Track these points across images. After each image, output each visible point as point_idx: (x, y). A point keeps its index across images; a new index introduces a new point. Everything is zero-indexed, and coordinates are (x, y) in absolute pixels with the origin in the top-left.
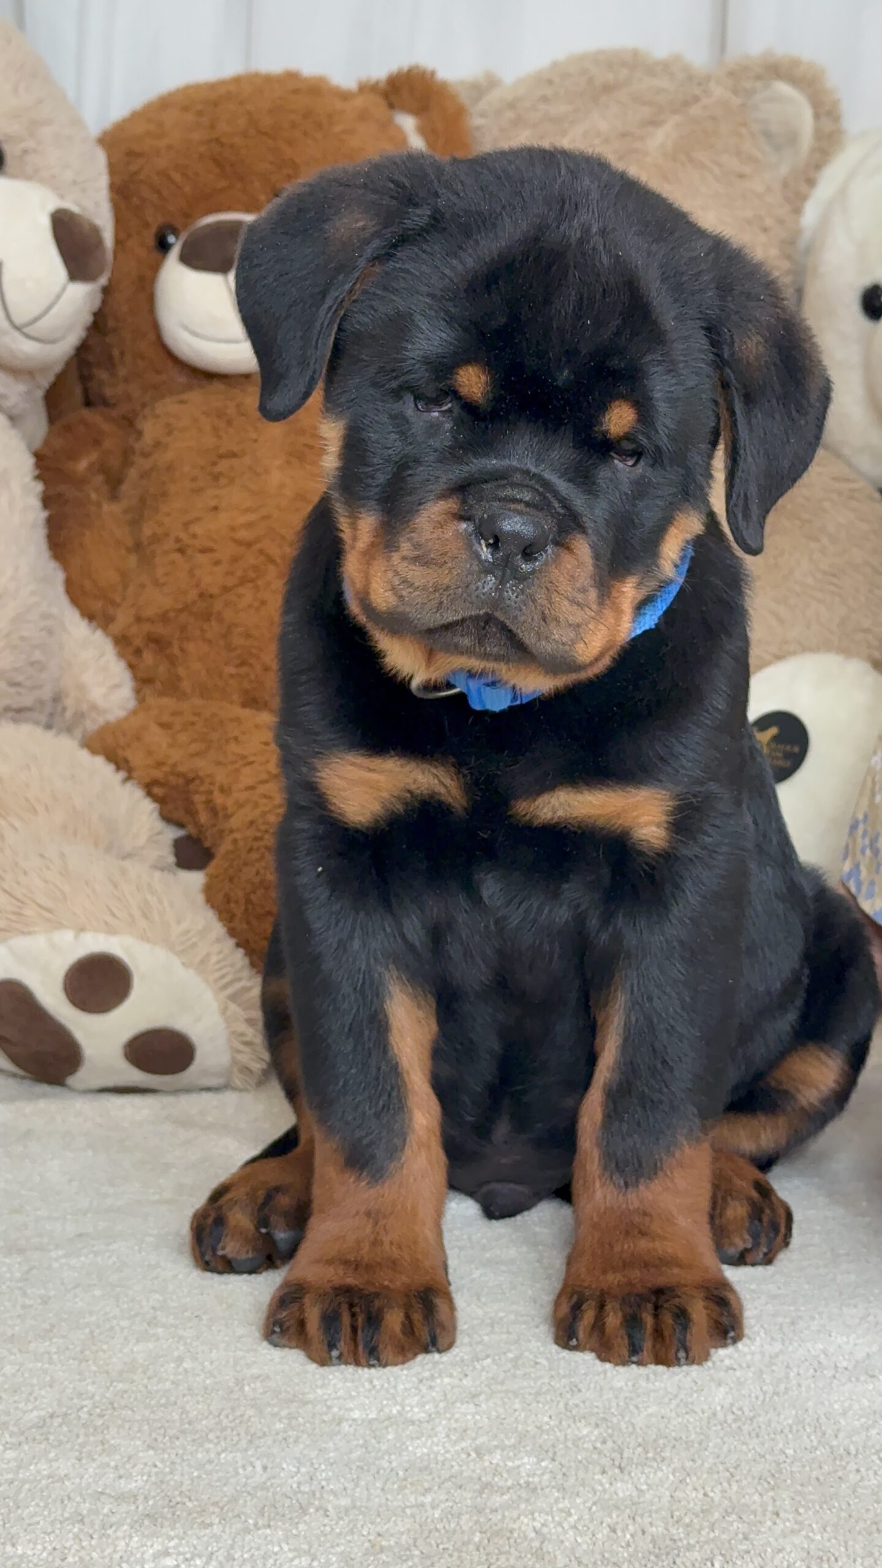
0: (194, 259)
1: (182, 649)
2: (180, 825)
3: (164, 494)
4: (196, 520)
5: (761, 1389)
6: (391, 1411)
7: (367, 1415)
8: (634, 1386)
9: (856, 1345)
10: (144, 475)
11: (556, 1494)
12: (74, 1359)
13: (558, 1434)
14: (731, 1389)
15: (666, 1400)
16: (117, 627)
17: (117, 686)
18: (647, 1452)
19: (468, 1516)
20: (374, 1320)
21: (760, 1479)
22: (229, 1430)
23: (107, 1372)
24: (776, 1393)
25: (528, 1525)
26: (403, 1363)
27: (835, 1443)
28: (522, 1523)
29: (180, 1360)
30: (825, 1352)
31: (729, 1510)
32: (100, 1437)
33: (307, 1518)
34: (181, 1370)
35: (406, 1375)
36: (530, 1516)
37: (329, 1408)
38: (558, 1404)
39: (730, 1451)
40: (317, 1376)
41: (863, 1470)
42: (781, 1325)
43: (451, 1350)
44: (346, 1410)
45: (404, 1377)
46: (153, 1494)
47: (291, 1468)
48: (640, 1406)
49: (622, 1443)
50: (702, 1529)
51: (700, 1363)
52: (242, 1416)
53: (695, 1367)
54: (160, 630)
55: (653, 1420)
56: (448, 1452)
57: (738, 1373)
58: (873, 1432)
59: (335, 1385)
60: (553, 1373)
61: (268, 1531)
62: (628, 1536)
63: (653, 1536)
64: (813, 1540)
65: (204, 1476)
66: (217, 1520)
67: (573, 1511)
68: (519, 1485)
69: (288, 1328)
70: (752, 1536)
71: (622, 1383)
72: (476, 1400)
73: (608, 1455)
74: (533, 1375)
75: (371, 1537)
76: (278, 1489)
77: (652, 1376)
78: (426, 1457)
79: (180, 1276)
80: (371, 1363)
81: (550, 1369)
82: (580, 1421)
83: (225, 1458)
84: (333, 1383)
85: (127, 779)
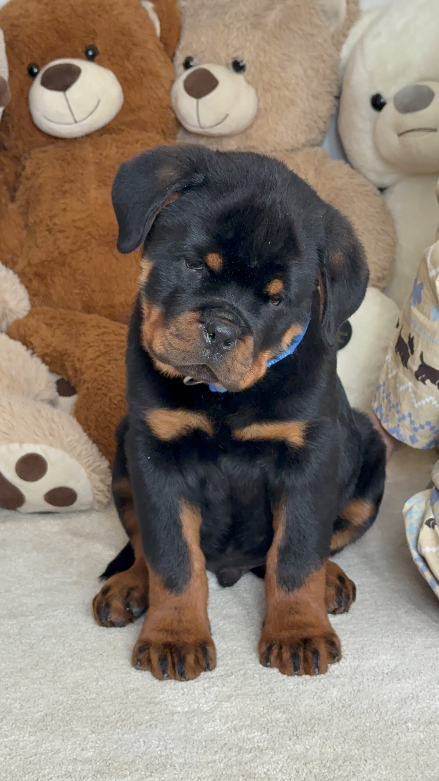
0: (48, 84)
1: (52, 281)
2: (58, 373)
3: (39, 201)
4: (55, 216)
5: (352, 688)
6: (194, 706)
7: (184, 709)
8: (297, 688)
9: (390, 660)
10: (28, 190)
11: (271, 753)
12: (51, 681)
13: (268, 717)
14: (339, 689)
15: (312, 696)
17: (22, 300)
18: (307, 728)
19: (235, 766)
20: (182, 660)
21: (357, 741)
22: (126, 721)
23: (66, 688)
24: (359, 691)
25: (261, 770)
26: (195, 678)
27: (386, 718)
28: (259, 769)
29: (97, 680)
30: (377, 664)
31: (346, 759)
32: (69, 727)
33: (167, 771)
34: (99, 686)
35: (198, 686)
36: (262, 766)
37: (167, 706)
38: (266, 701)
39: (342, 725)
40: (159, 686)
41: (399, 733)
42: (357, 649)
43: (215, 669)
44: (174, 707)
46: (98, 759)
47: (156, 742)
48: (301, 700)
49: (296, 722)
50: (335, 770)
52: (130, 712)
53: (322, 676)
54: (41, 270)
55: (308, 708)
56: (222, 730)
57: (342, 679)
58: (402, 711)
60: (262, 682)
62: (304, 774)
63: (315, 774)
64: (382, 775)
65: (119, 748)
66: (128, 773)
67: (280, 762)
68: (255, 747)
69: (144, 662)
71: (292, 687)
72: (230, 700)
73: (291, 729)
74: (253, 684)
76: (152, 754)
77: (304, 682)
78: (213, 733)
79: (90, 630)
80: (182, 679)
81: (260, 680)
82: (277, 710)
83: (126, 737)
84: (166, 691)
85: (32, 354)
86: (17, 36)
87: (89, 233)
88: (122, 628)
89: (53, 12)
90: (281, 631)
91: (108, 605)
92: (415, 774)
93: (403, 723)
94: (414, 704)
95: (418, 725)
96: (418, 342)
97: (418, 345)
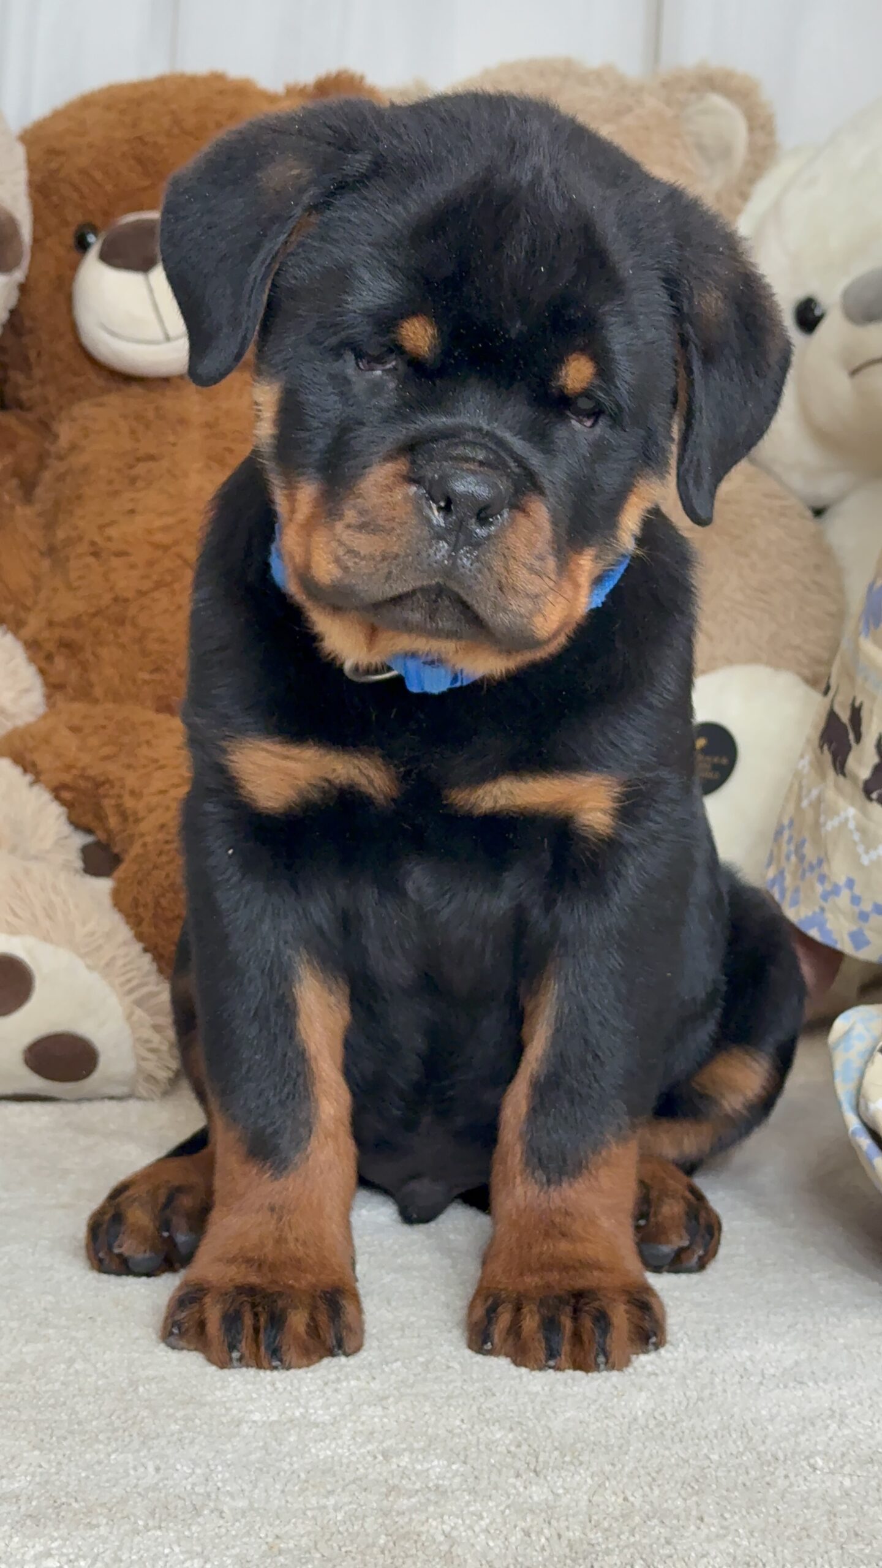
0: (113, 257)
1: (94, 654)
2: (88, 831)
3: (79, 497)
4: (112, 523)
5: (685, 1394)
6: (293, 1414)
7: (268, 1417)
8: (551, 1390)
9: (783, 1352)
10: (60, 478)
11: (467, 1498)
13: (470, 1437)
14: (653, 1394)
15: (585, 1404)
16: (27, 632)
17: (27, 691)
18: (564, 1456)
19: (373, 1518)
20: (277, 1321)
21: (683, 1483)
22: (121, 1431)
24: (700, 1399)
25: (437, 1528)
26: (308, 1366)
27: (762, 1449)
28: (431, 1526)
29: (71, 1361)
30: (751, 1359)
31: (651, 1514)
33: (200, 1520)
34: (71, 1371)
35: (311, 1379)
36: (439, 1519)
37: (228, 1410)
38: (470, 1408)
39: (651, 1455)
40: (216, 1378)
41: (792, 1475)
42: (706, 1332)
44: (246, 1412)
45: (308, 1380)
46: (37, 1494)
47: (185, 1468)
48: (557, 1410)
49: (538, 1447)
50: (622, 1533)
51: (620, 1369)
52: (135, 1417)
53: (615, 1373)
54: (72, 634)
55: (571, 1424)
56: (353, 1454)
57: (661, 1379)
58: (802, 1438)
59: (235, 1387)
60: (465, 1377)
61: (159, 1533)
62: (543, 1540)
63: (569, 1540)
64: (739, 1546)
65: (92, 1477)
66: (104, 1521)
67: (485, 1514)
68: (428, 1487)
69: (187, 1330)
70: (675, 1540)
71: (539, 1388)
72: (384, 1403)
73: (523, 1459)
74: (444, 1379)
75: (270, 1540)
76: (171, 1490)
78: (330, 1460)
79: (75, 1279)
80: (274, 1364)
81: (463, 1373)
82: (494, 1425)
83: (115, 1459)
84: (233, 1384)
85: (32, 784)
86: (58, 171)
87: (179, 556)
88: (152, 1279)
89: (134, 125)
90: (521, 1274)
91: (118, 1218)
92: (821, 1550)
93: (803, 1457)
94: (834, 1426)
95: (840, 1463)
96: (871, 712)
97: (871, 720)
